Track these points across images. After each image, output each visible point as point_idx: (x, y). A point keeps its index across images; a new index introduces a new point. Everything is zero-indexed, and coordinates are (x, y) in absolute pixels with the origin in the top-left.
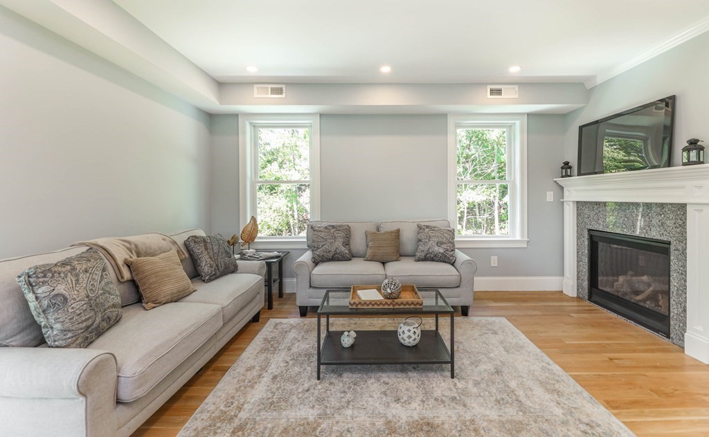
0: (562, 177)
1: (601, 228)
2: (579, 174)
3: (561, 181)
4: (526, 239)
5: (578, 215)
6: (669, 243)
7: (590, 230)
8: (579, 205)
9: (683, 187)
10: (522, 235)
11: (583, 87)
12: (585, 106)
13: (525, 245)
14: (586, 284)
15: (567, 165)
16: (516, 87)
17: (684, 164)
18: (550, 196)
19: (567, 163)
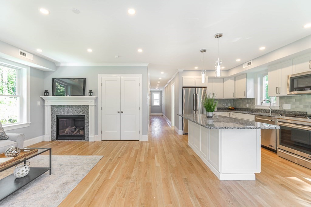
0: (45, 96)
1: (62, 114)
2: (53, 95)
3: (44, 97)
4: (29, 122)
5: (51, 110)
6: (84, 116)
7: (57, 115)
8: (52, 107)
9: (88, 101)
10: (28, 121)
11: (55, 65)
12: (55, 71)
13: (29, 125)
14: (55, 135)
15: (46, 92)
16: (33, 55)
17: (89, 96)
18: (39, 103)
19: (46, 91)
